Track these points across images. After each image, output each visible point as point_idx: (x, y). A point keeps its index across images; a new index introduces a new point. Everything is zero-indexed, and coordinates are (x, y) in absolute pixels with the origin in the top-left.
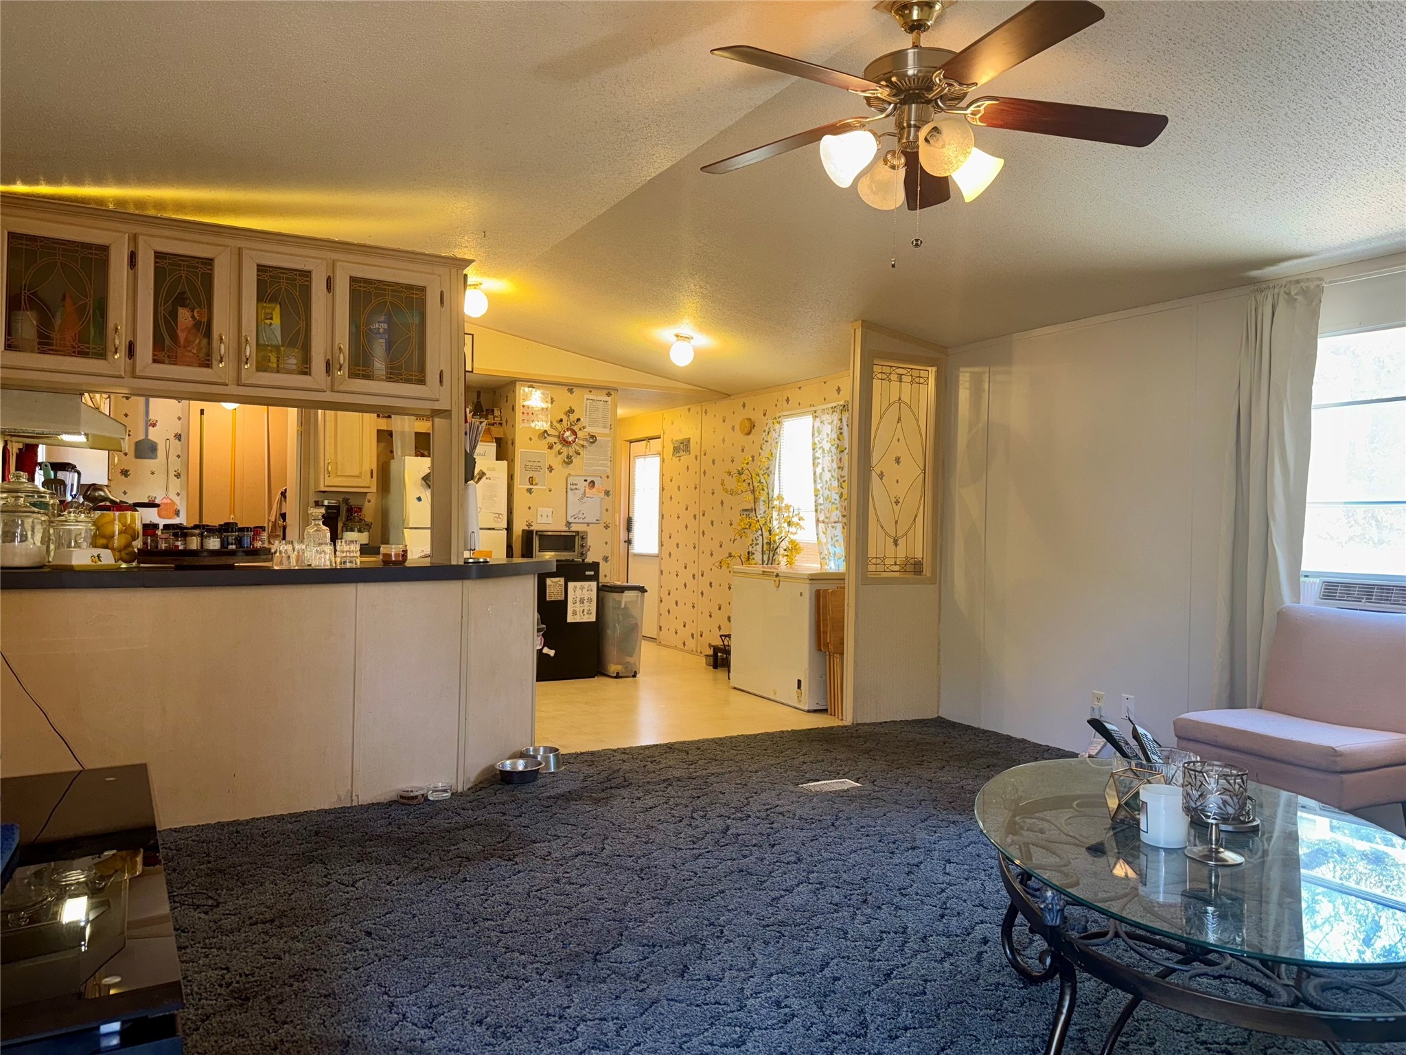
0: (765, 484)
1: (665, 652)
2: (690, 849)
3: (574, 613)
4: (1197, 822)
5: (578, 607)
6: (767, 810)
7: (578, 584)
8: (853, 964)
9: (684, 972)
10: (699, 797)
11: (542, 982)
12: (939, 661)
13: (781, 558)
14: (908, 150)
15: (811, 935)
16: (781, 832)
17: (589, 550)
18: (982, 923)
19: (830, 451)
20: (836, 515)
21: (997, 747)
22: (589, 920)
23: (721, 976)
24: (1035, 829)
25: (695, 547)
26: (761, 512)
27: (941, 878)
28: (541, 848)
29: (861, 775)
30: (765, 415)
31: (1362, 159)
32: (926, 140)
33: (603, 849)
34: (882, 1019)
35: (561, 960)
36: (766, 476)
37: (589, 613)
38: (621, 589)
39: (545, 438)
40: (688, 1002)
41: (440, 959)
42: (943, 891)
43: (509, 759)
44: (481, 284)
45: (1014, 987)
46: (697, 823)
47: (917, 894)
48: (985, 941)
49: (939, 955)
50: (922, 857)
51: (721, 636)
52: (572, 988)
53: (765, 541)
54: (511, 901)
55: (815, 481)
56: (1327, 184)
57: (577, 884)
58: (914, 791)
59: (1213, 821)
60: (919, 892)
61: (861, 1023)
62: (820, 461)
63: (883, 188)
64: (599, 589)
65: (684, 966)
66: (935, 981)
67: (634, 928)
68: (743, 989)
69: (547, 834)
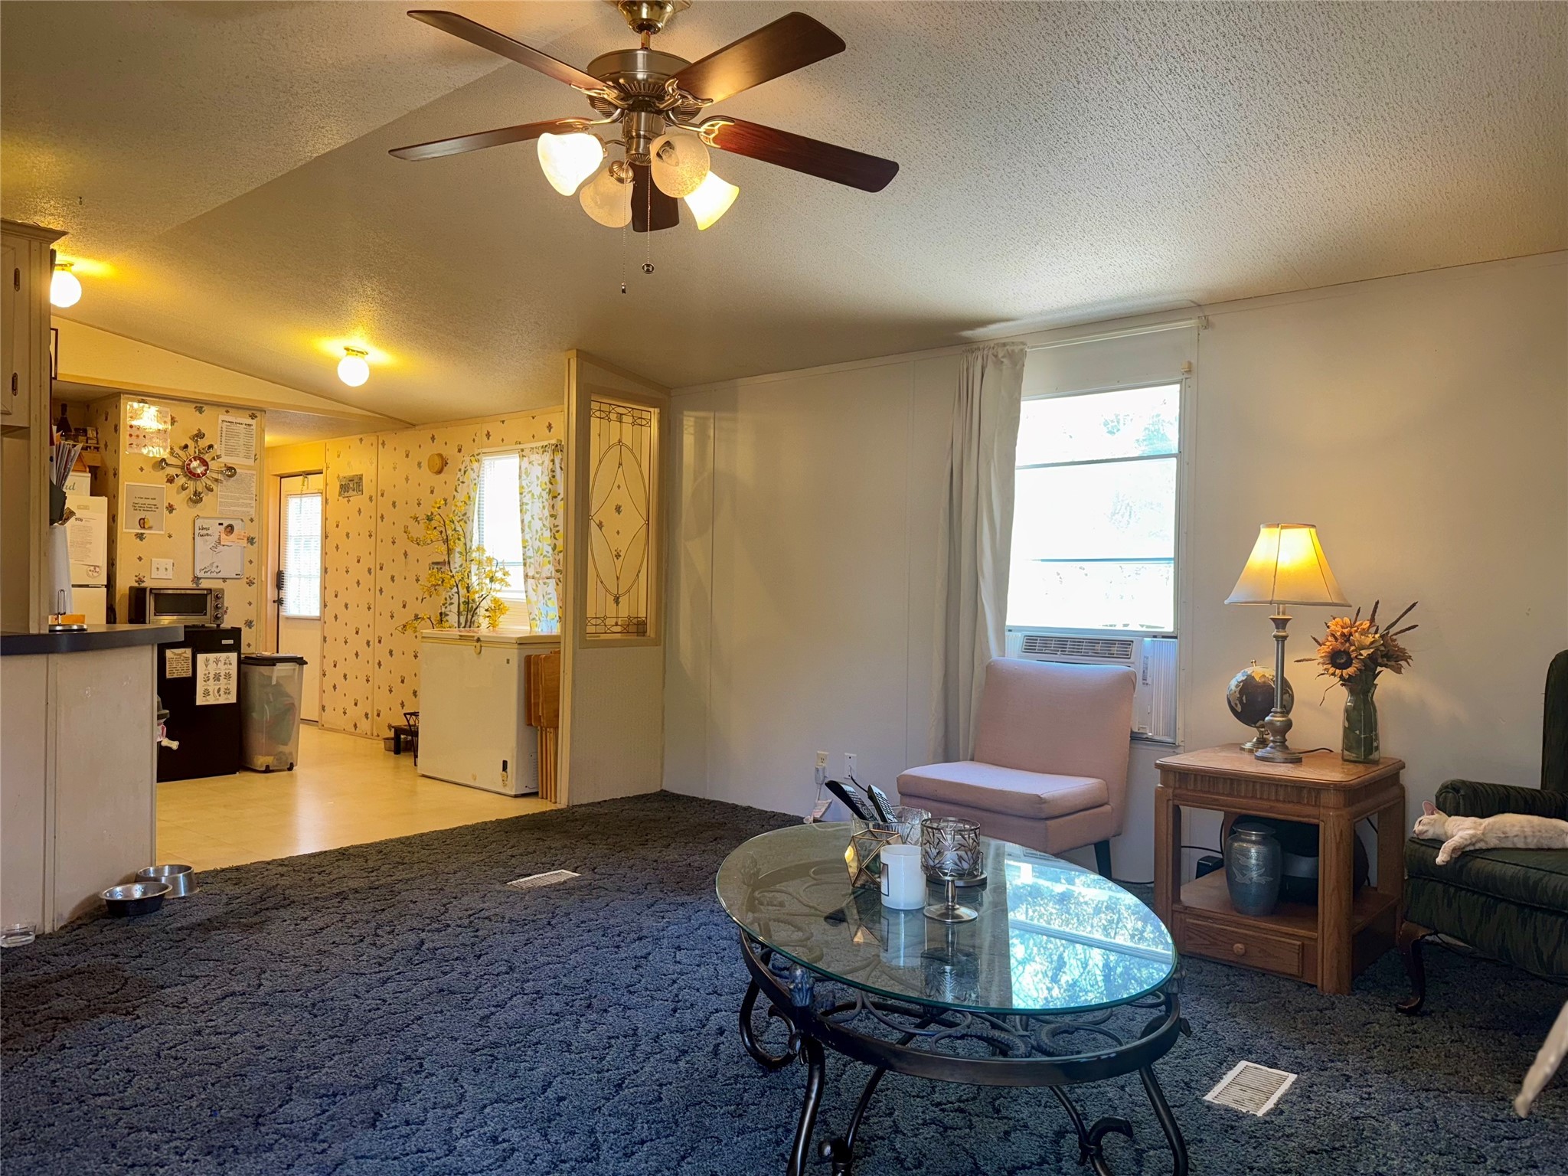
0: (461, 532)
1: (329, 737)
2: (375, 973)
3: (206, 693)
4: (934, 881)
5: (212, 686)
6: (470, 916)
7: (212, 656)
8: (580, 1079)
9: (375, 1121)
10: (383, 910)
11: (184, 1164)
12: (663, 729)
13: (481, 619)
14: (637, 163)
15: (529, 1053)
16: (488, 940)
17: (226, 612)
18: (717, 1011)
19: (541, 496)
20: (549, 569)
21: (723, 818)
22: (245, 1076)
23: (422, 1118)
24: (775, 903)
25: (369, 608)
26: (457, 565)
27: (672, 967)
28: (173, 994)
29: (579, 864)
30: (460, 451)
31: (1064, 229)
32: (658, 155)
33: (260, 985)
34: (616, 1136)
35: (209, 1131)
36: (462, 523)
37: (227, 692)
38: (272, 662)
39: (163, 468)
40: (383, 1156)
41: (29, 1157)
42: (674, 982)
43: (119, 884)
44: (71, 265)
45: (753, 1078)
46: (383, 940)
47: (646, 989)
48: (721, 1032)
49: (674, 1053)
50: (650, 948)
51: (405, 714)
52: (227, 1165)
53: (462, 600)
54: (135, 1067)
55: (523, 531)
56: (1033, 250)
57: (225, 1033)
58: (638, 875)
59: (949, 878)
60: (649, 986)
61: (592, 1145)
62: (528, 507)
63: (609, 202)
64: (240, 662)
65: (376, 1114)
66: (671, 1083)
67: (307, 1078)
68: (450, 1129)
69: (181, 975)
